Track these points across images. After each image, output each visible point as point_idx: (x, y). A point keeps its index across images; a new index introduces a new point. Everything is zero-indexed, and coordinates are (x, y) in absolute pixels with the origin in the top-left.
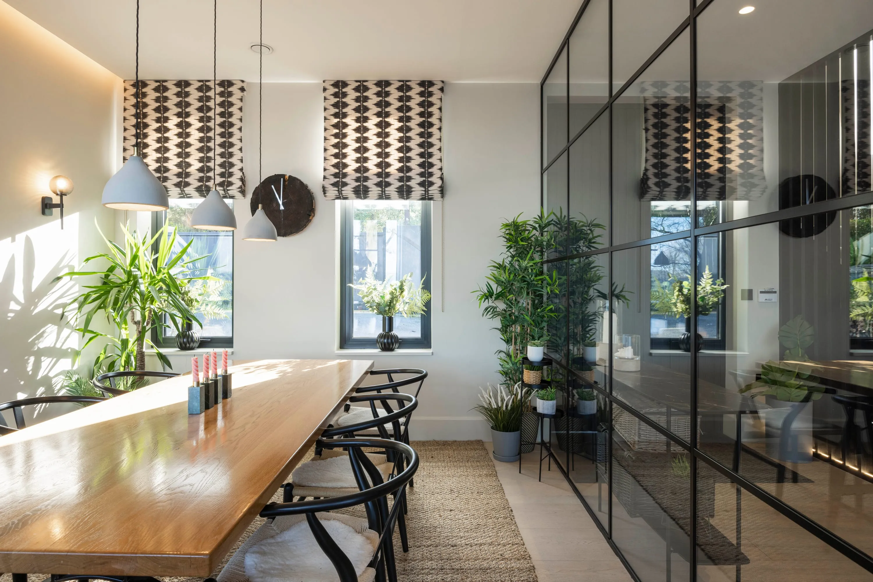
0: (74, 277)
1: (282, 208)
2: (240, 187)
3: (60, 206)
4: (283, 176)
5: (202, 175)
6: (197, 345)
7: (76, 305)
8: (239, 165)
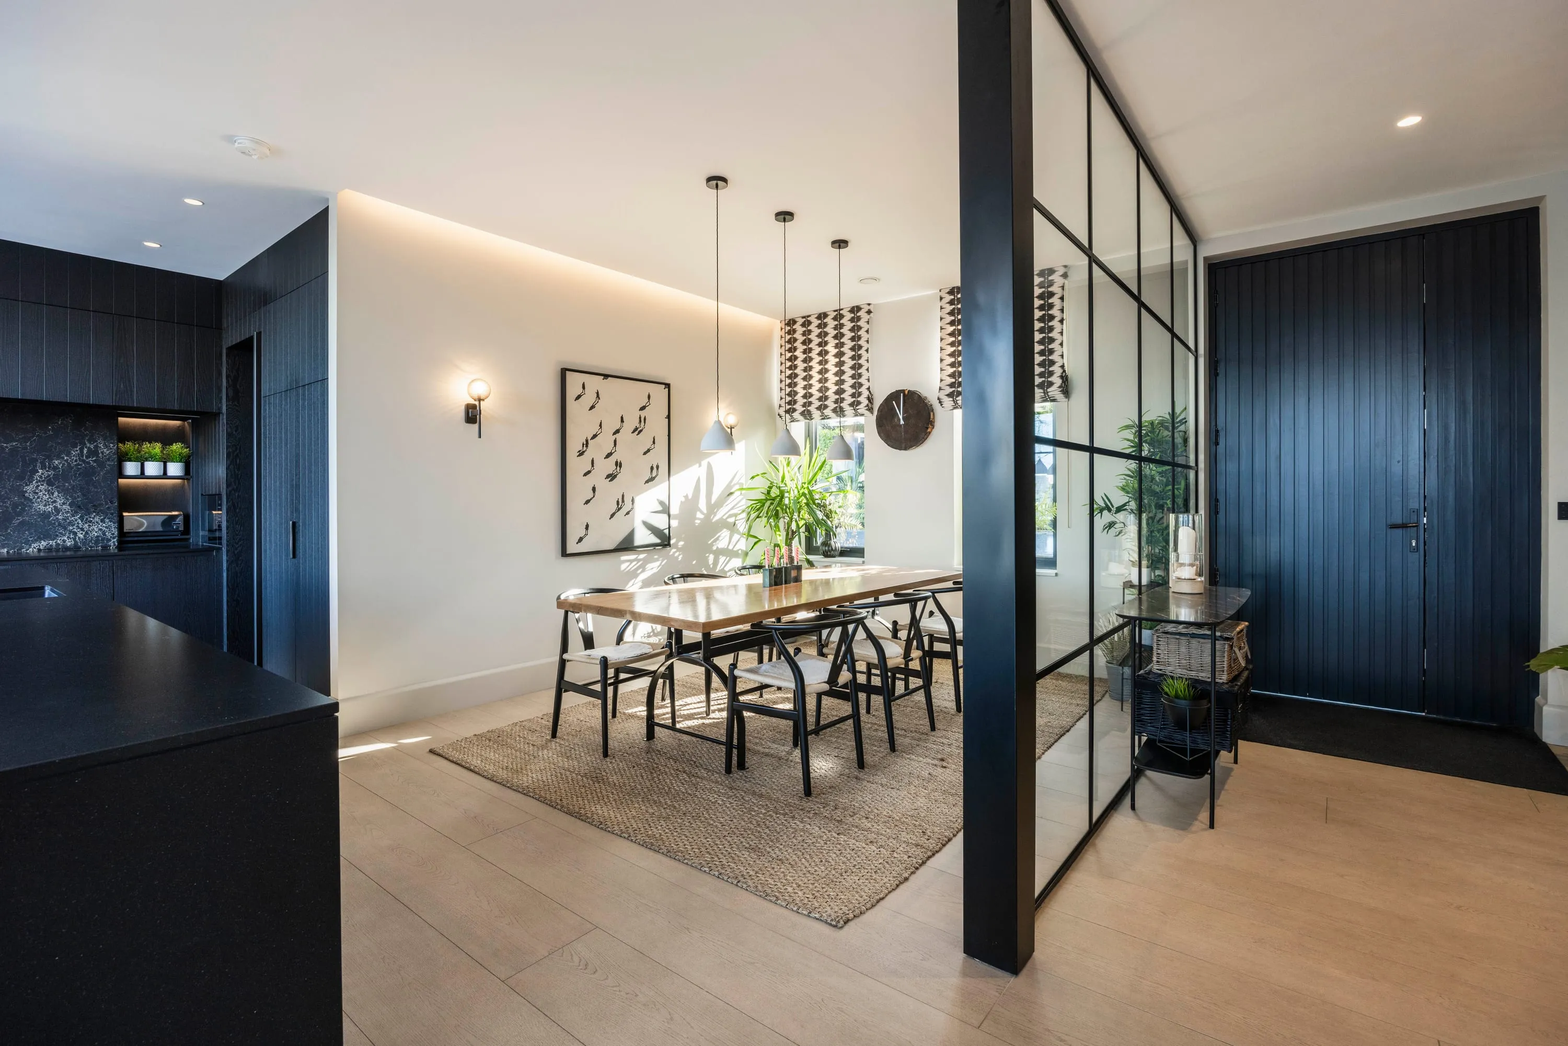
0: (743, 492)
1: (902, 422)
2: (867, 405)
4: (903, 391)
6: (837, 553)
7: (744, 515)
8: (866, 385)
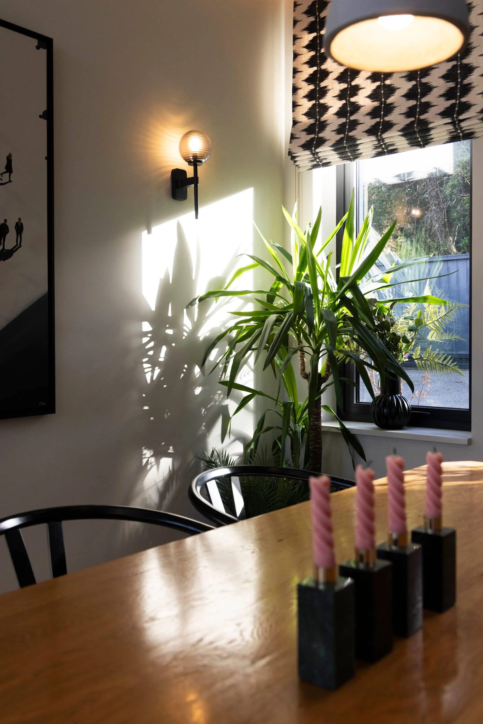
3: (195, 180)
5: (412, 103)
